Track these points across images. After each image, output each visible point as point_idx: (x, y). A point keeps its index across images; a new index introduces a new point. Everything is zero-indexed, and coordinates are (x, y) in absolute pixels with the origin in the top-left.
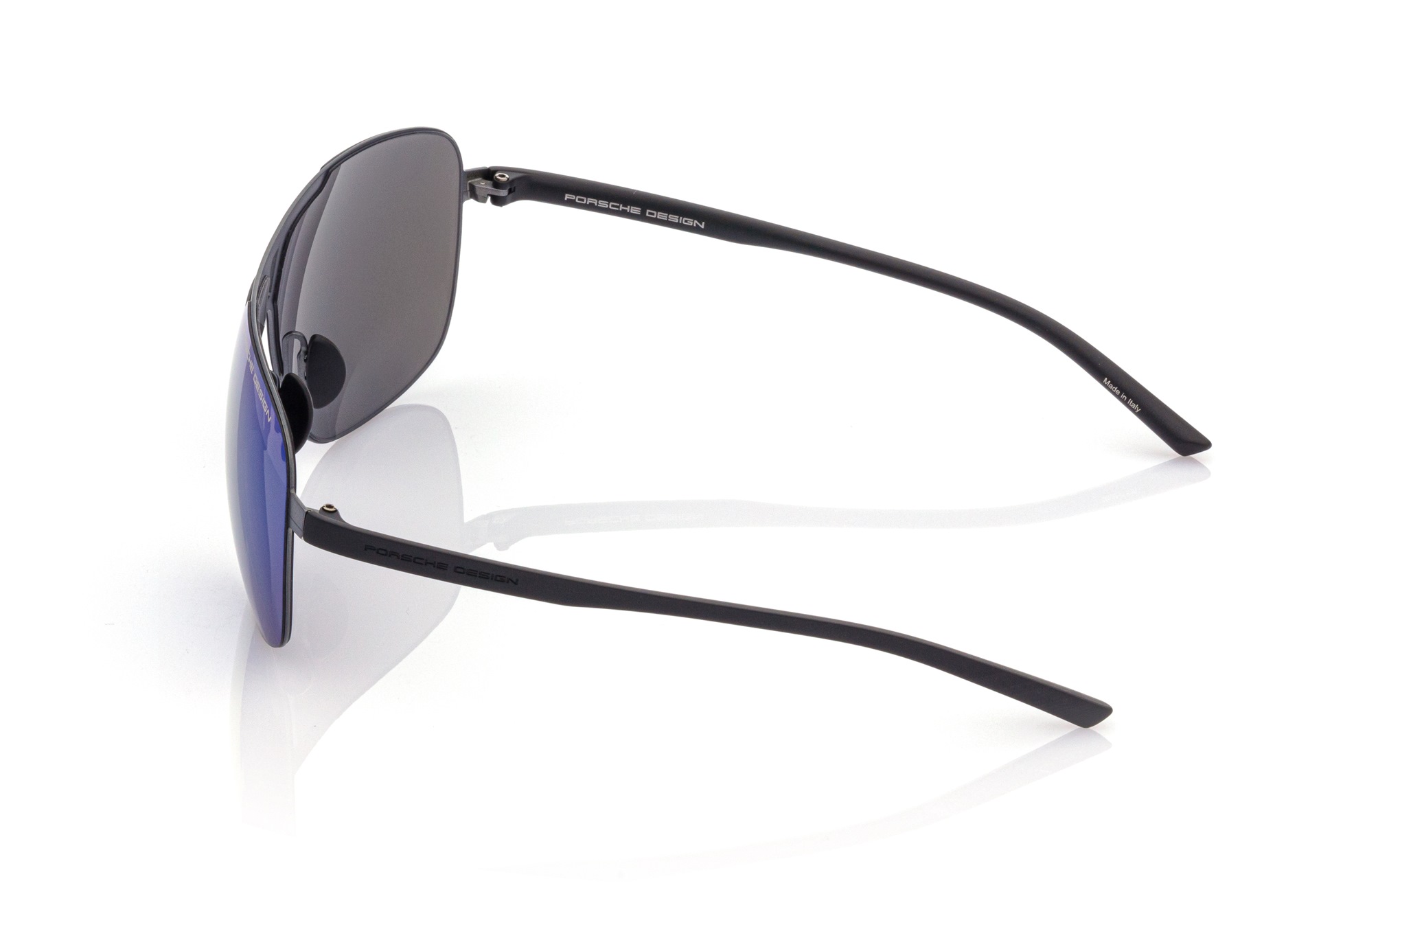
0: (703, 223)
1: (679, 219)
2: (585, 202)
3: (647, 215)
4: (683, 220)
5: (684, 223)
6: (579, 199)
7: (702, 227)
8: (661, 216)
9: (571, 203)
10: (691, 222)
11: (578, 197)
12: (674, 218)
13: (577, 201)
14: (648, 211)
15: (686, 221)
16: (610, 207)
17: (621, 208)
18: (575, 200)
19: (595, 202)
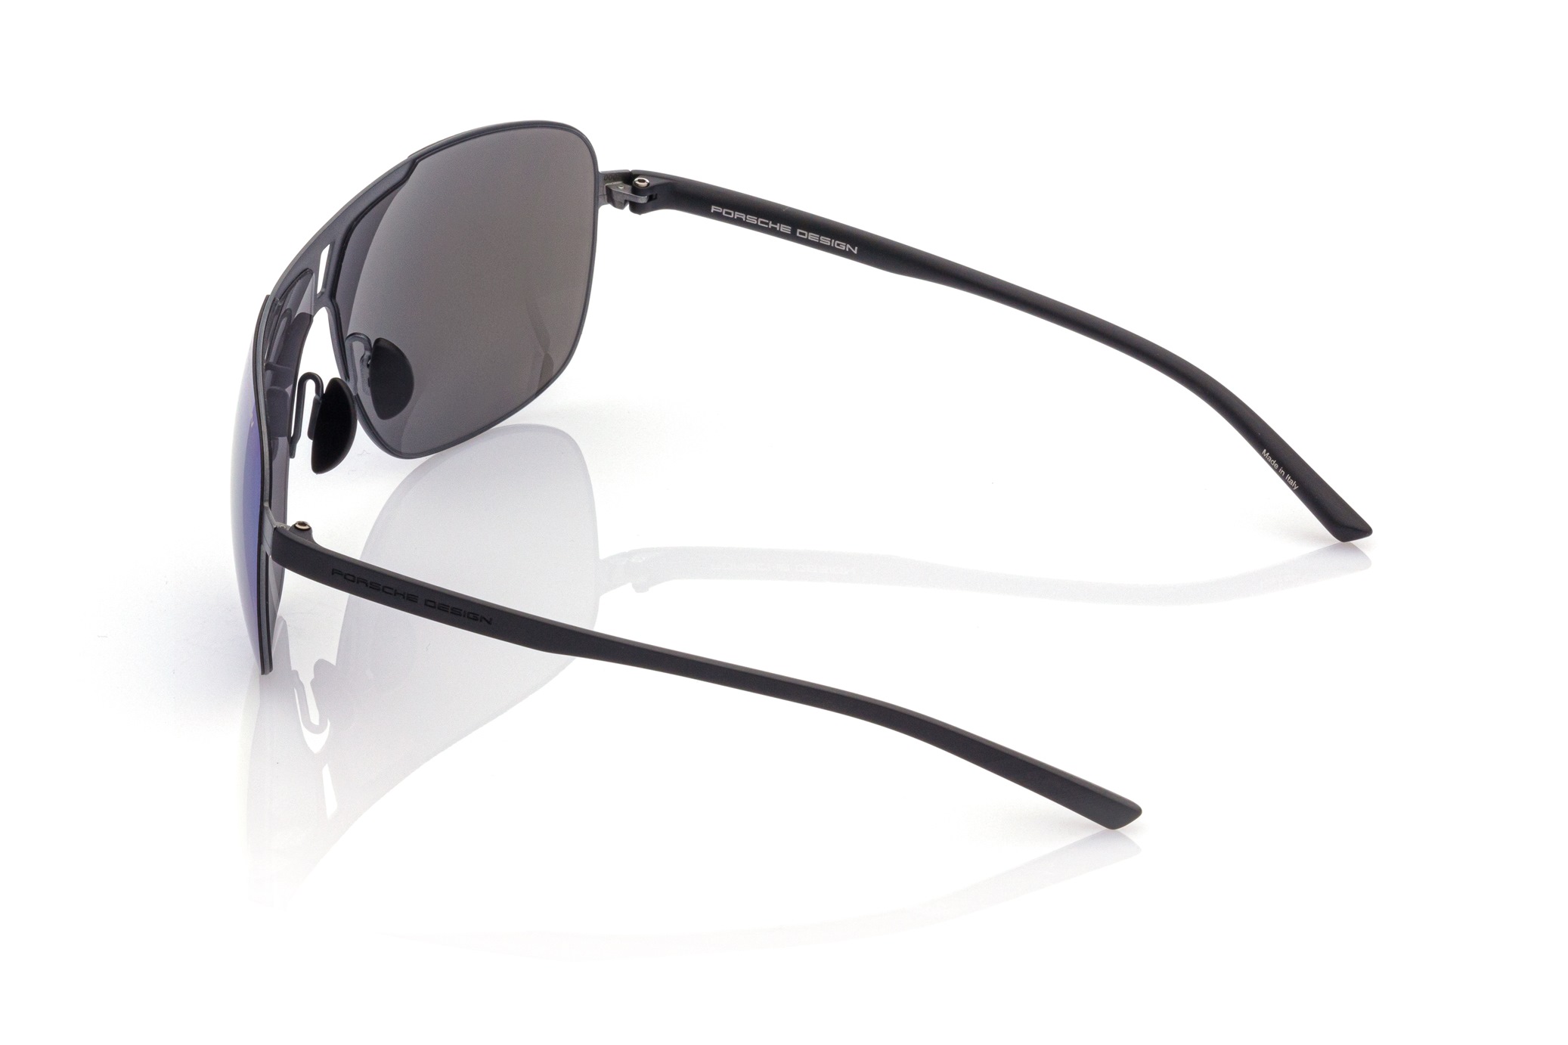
0: (856, 248)
1: (831, 242)
2: (732, 216)
3: (798, 235)
4: (835, 243)
5: (836, 246)
6: (726, 213)
7: (855, 252)
8: (812, 237)
9: (718, 216)
10: (843, 246)
11: (725, 210)
12: (825, 240)
13: (724, 214)
14: (799, 231)
15: (838, 245)
16: (759, 224)
17: (771, 225)
18: (722, 213)
19: (743, 216)
